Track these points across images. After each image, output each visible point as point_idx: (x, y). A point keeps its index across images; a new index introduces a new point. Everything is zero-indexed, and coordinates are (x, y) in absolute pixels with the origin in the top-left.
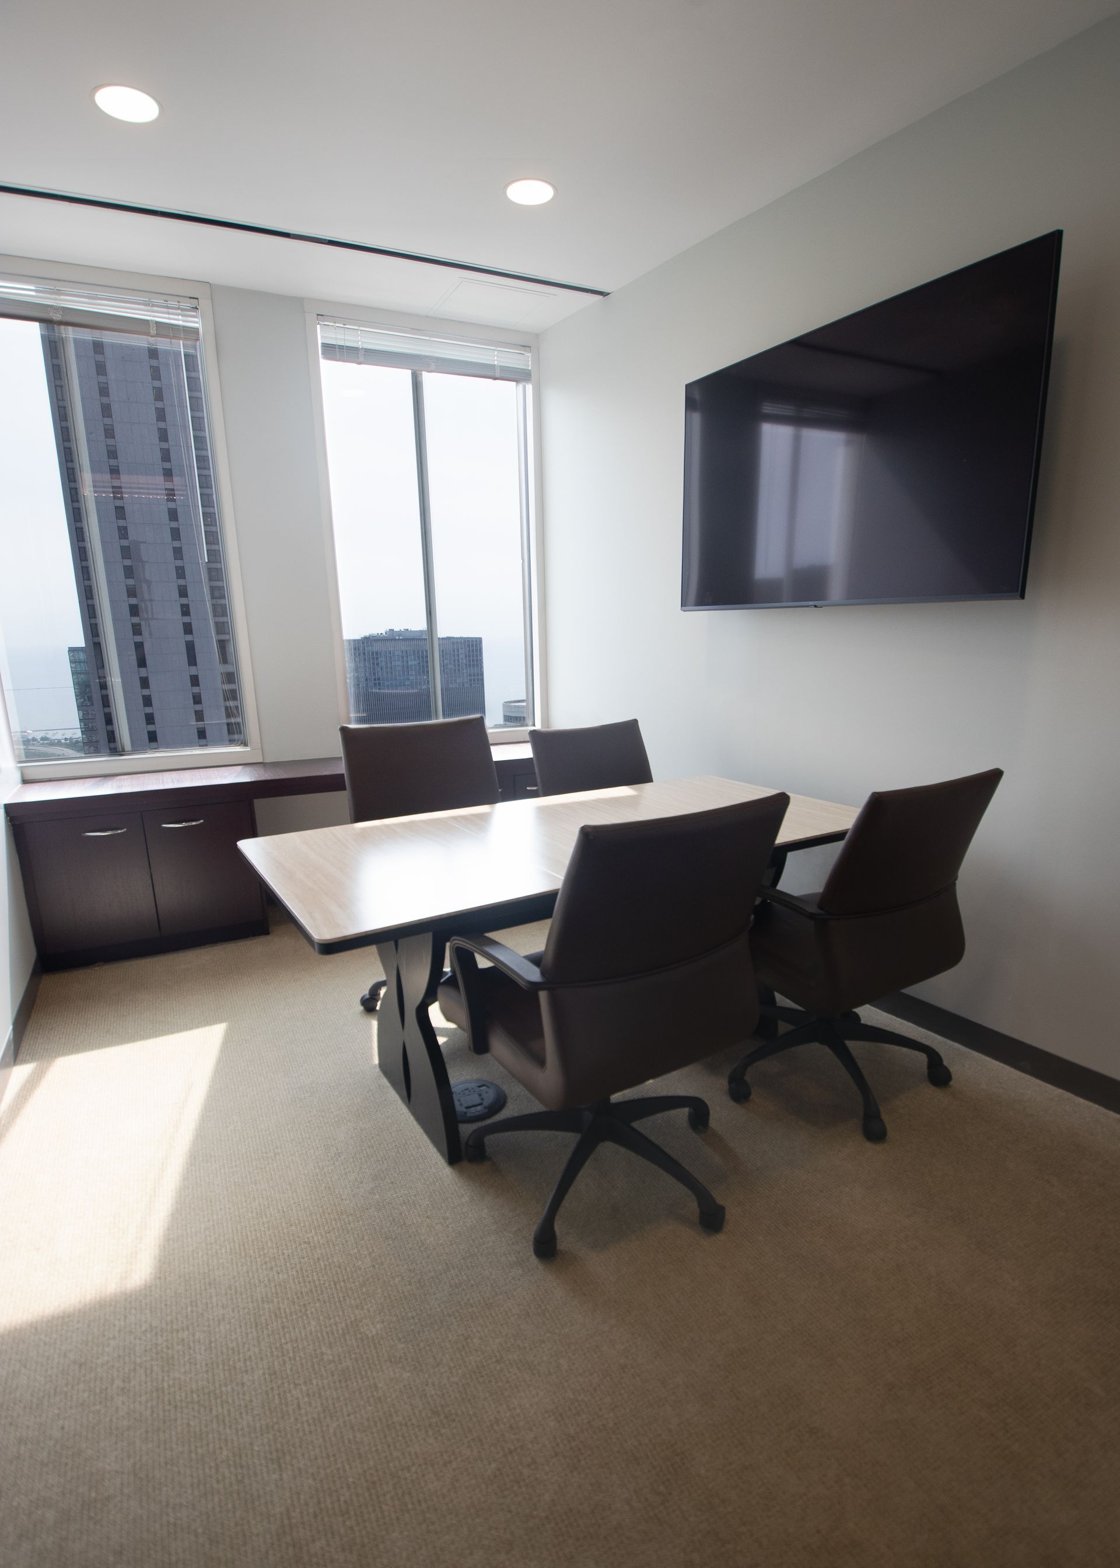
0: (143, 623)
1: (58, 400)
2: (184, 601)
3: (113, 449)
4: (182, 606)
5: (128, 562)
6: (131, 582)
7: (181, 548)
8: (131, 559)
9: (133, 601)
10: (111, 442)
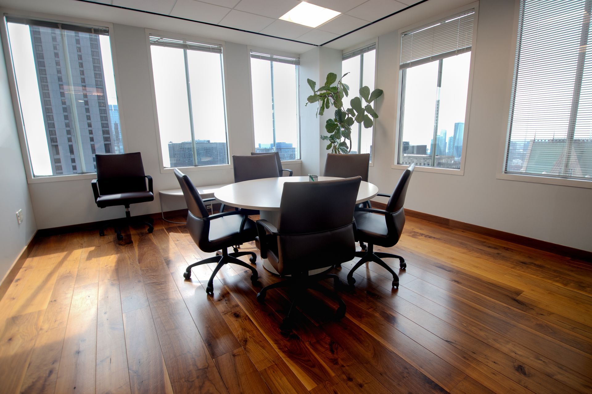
0: (72, 137)
1: (36, 50)
2: (90, 129)
3: (60, 70)
4: (89, 130)
5: (66, 114)
6: (67, 121)
7: (89, 108)
8: (67, 112)
9: (68, 129)
10: (58, 67)
